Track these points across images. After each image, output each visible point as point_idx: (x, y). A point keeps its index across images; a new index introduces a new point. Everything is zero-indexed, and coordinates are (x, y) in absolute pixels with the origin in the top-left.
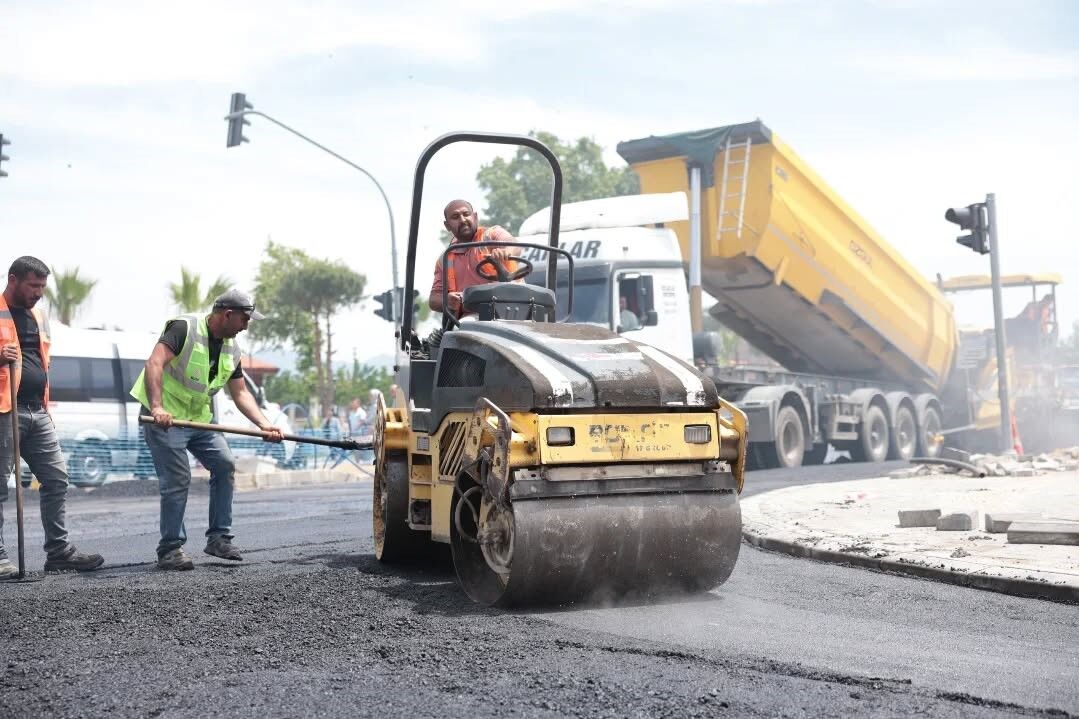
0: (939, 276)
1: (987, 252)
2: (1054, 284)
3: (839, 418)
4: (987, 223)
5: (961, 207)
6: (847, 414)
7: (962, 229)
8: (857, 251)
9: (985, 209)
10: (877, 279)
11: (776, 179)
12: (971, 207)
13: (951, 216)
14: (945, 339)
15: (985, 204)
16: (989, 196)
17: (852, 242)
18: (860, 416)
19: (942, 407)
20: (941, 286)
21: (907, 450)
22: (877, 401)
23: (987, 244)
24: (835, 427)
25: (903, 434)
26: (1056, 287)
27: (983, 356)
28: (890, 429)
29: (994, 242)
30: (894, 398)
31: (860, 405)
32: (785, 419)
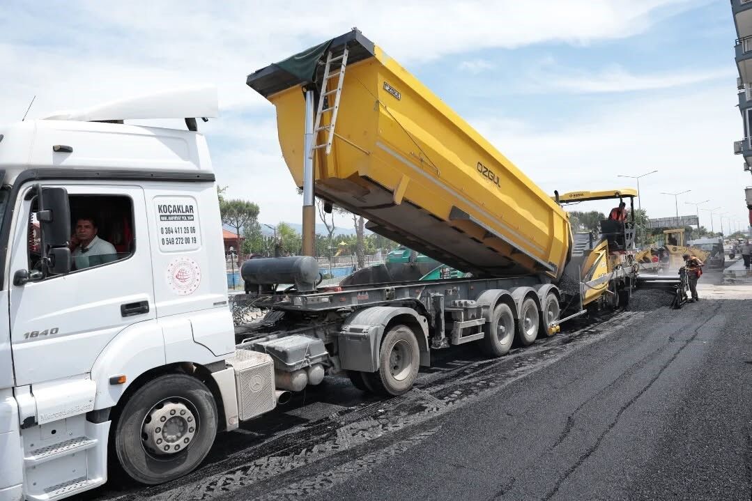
0: (556, 192)
2: (632, 197)
3: (464, 324)
6: (473, 318)
8: (485, 172)
10: (505, 196)
11: (383, 96)
14: (562, 240)
17: (479, 163)
18: (487, 317)
19: (560, 292)
20: (558, 199)
21: (531, 333)
22: (505, 299)
24: (460, 332)
25: (528, 319)
26: (634, 198)
27: (587, 248)
28: (516, 321)
30: (519, 293)
31: (487, 307)
32: (393, 340)
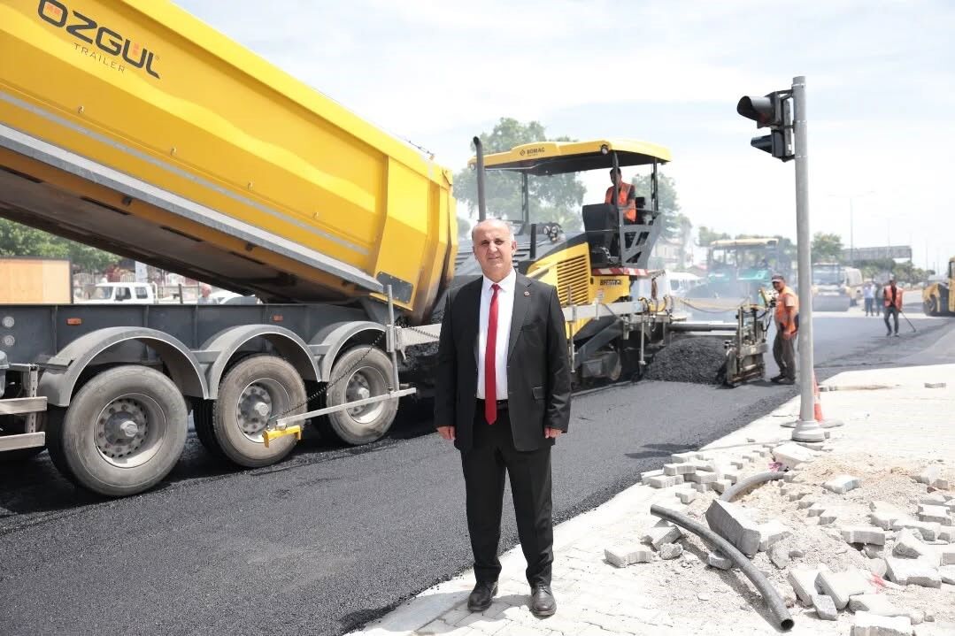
1: (792, 157)
4: (792, 119)
5: (759, 96)
7: (759, 127)
9: (791, 100)
12: (772, 96)
13: (746, 108)
15: (790, 93)
16: (796, 80)
23: (791, 148)
29: (801, 145)
